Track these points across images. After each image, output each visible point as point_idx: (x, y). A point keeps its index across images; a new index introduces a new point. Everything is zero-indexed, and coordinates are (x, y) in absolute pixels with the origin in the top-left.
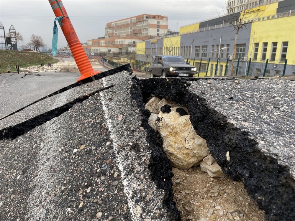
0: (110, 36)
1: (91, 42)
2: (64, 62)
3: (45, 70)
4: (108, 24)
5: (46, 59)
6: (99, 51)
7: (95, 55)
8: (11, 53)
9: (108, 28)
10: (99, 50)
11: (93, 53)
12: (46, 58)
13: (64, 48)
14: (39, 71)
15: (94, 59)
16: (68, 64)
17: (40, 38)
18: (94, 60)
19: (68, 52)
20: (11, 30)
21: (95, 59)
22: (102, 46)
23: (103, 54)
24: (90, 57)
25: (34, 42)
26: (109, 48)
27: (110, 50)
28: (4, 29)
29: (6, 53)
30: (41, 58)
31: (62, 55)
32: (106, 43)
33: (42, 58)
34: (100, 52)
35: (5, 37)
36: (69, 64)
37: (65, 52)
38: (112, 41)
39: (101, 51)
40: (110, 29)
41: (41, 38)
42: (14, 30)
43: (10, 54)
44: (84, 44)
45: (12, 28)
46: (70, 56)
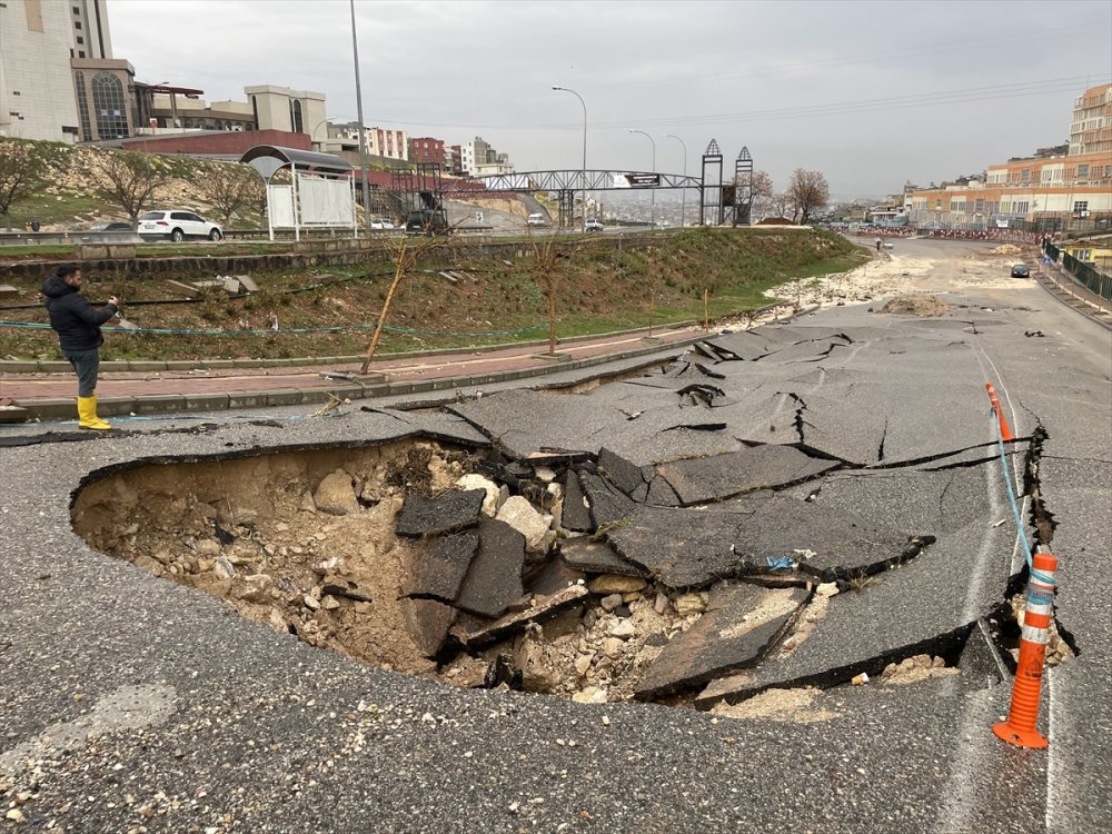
0: (1095, 140)
1: (1005, 172)
2: (890, 260)
3: (836, 301)
4: (1089, 92)
5: (833, 252)
6: (1031, 211)
7: (1012, 228)
8: (737, 238)
9: (1086, 110)
10: (1035, 205)
11: (1003, 219)
12: (832, 248)
13: (890, 199)
14: (819, 303)
15: (1004, 246)
16: (903, 271)
17: (820, 177)
18: (1003, 249)
19: (903, 214)
20: (739, 164)
21: (1012, 242)
22: (1047, 191)
23: (1049, 220)
24: (990, 236)
25: (800, 195)
26: (1079, 197)
27: (1082, 206)
28: (721, 162)
29: (724, 239)
30: (815, 248)
31: (883, 228)
32: (1067, 174)
33: (818, 248)
34: (1036, 214)
35: (720, 186)
36: (907, 271)
37: (892, 216)
38: (1097, 164)
39: (1040, 208)
40: (1098, 111)
41: (825, 178)
42: (749, 163)
43: (735, 242)
44: (973, 178)
45: (744, 157)
46: (910, 231)
